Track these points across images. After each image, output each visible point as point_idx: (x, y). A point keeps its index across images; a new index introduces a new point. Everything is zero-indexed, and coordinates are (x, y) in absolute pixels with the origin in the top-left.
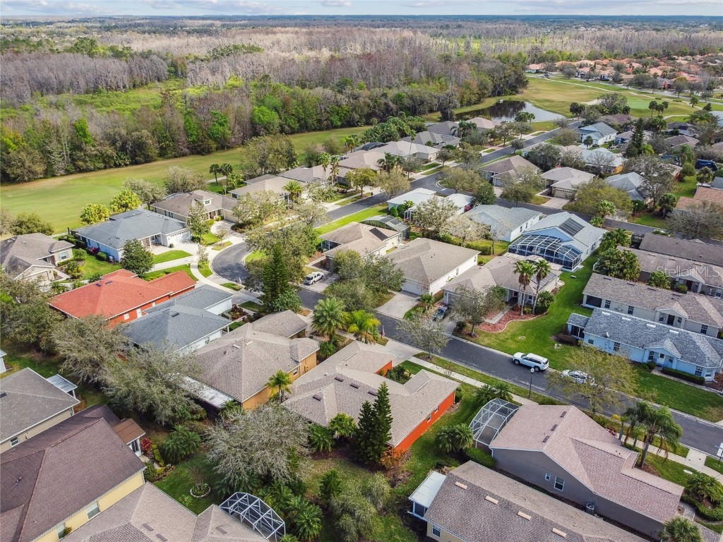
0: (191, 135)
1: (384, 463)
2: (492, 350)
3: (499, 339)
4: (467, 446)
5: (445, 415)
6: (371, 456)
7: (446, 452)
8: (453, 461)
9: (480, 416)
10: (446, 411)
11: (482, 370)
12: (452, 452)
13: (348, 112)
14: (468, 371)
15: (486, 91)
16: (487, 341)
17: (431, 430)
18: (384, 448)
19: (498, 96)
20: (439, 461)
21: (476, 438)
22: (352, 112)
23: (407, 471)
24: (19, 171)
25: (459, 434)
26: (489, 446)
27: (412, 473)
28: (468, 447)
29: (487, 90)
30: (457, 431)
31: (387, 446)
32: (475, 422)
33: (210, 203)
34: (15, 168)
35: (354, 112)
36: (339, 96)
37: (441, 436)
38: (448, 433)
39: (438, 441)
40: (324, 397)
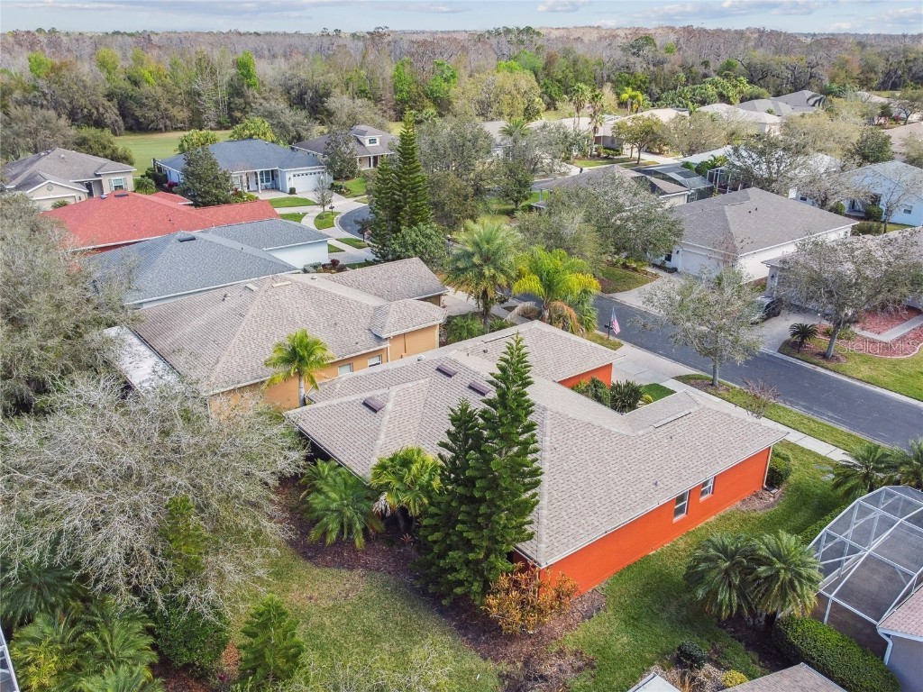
0: (401, 91)
1: (494, 613)
2: (878, 390)
3: (899, 372)
4: (793, 609)
5: (733, 514)
6: (460, 583)
7: (719, 616)
8: (738, 652)
9: (846, 524)
10: (738, 503)
11: (853, 427)
12: (736, 621)
13: (644, 83)
14: (813, 425)
15: (872, 75)
16: (865, 371)
17: (682, 545)
18: (502, 564)
19: (891, 89)
20: (690, 641)
21: (829, 590)
22: (650, 83)
23: (575, 653)
24: (151, 114)
25: (769, 563)
26: (878, 624)
27: (590, 665)
28: (797, 613)
29: (876, 73)
30: (764, 552)
31: (512, 557)
32: (830, 538)
33: (378, 144)
34: (145, 109)
35: (653, 84)
36: (633, 59)
37: (707, 559)
38: (730, 556)
39: (694, 577)
40: (389, 406)
